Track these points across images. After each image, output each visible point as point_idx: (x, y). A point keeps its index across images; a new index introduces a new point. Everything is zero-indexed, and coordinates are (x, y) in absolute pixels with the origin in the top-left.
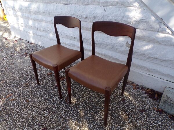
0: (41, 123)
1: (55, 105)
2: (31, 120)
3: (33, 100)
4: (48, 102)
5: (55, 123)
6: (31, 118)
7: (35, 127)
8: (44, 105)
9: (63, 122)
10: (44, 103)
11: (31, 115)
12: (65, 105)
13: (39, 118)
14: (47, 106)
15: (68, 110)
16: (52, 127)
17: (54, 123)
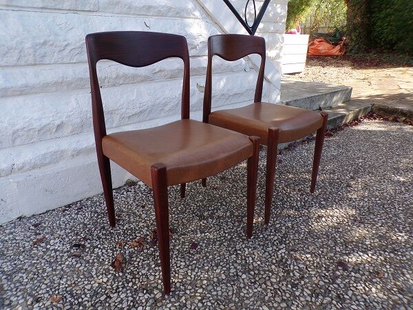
0: (327, 274)
1: (271, 249)
2: (324, 297)
3: (247, 302)
4: (259, 263)
5: (321, 249)
6: (317, 297)
7: (342, 286)
8: (272, 272)
9: (315, 237)
10: (262, 273)
11: (309, 299)
12: (271, 232)
13: (314, 279)
14: (274, 264)
15: (284, 228)
16: (332, 255)
17: (322, 252)
